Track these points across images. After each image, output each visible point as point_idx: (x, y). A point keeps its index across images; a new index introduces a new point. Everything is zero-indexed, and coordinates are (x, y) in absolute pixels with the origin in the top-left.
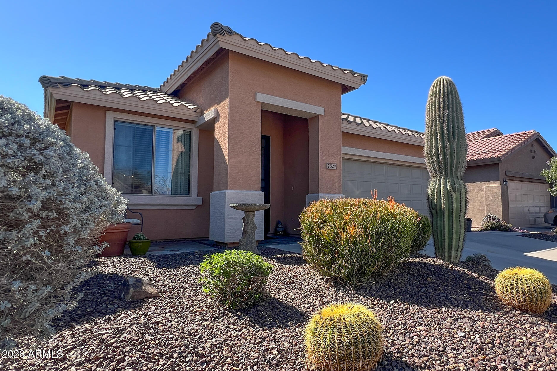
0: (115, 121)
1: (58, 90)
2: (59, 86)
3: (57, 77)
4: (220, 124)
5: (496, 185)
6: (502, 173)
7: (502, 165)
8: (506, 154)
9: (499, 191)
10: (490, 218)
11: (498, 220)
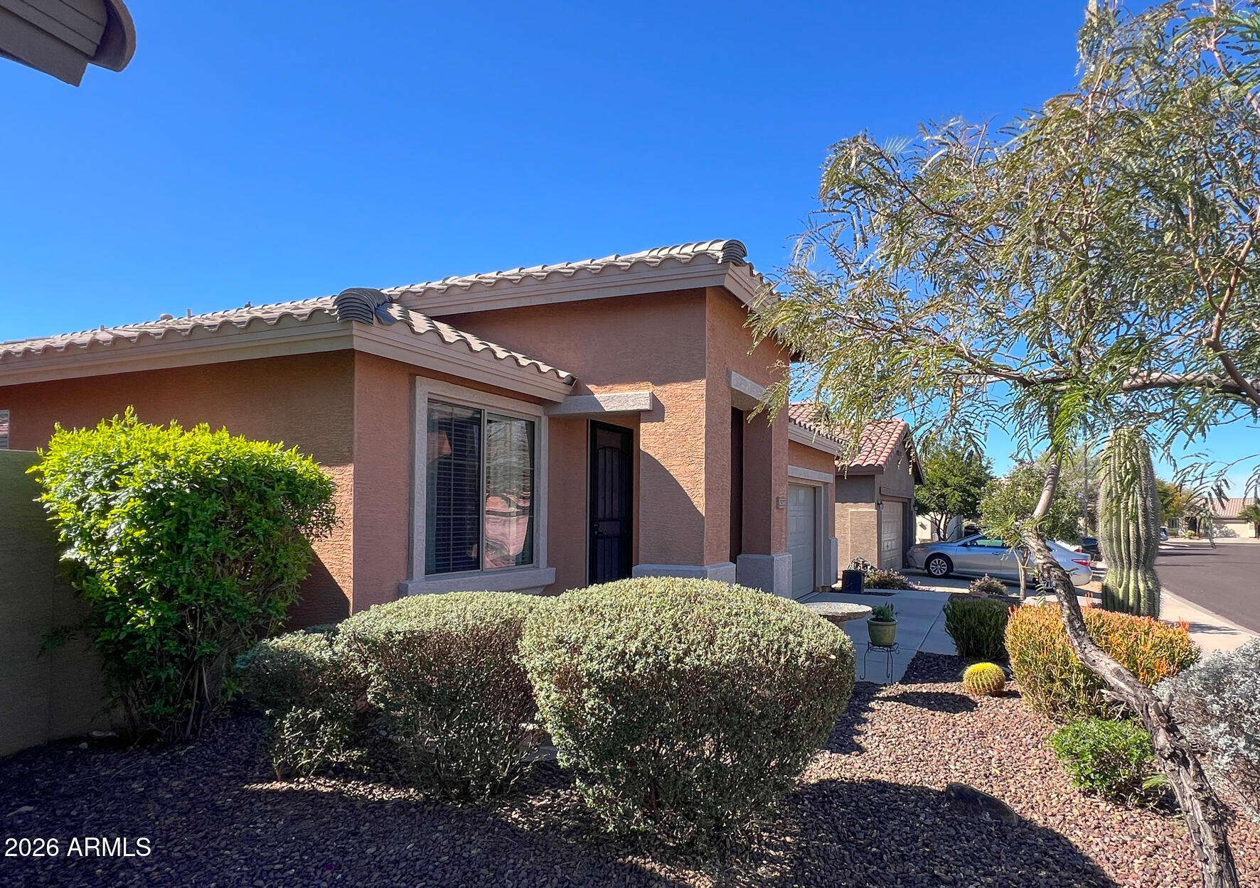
0: (432, 400)
2: (375, 320)
4: (668, 427)
5: (868, 509)
6: (877, 490)
7: (878, 478)
8: (887, 460)
9: (874, 520)
10: (858, 564)
11: (872, 567)
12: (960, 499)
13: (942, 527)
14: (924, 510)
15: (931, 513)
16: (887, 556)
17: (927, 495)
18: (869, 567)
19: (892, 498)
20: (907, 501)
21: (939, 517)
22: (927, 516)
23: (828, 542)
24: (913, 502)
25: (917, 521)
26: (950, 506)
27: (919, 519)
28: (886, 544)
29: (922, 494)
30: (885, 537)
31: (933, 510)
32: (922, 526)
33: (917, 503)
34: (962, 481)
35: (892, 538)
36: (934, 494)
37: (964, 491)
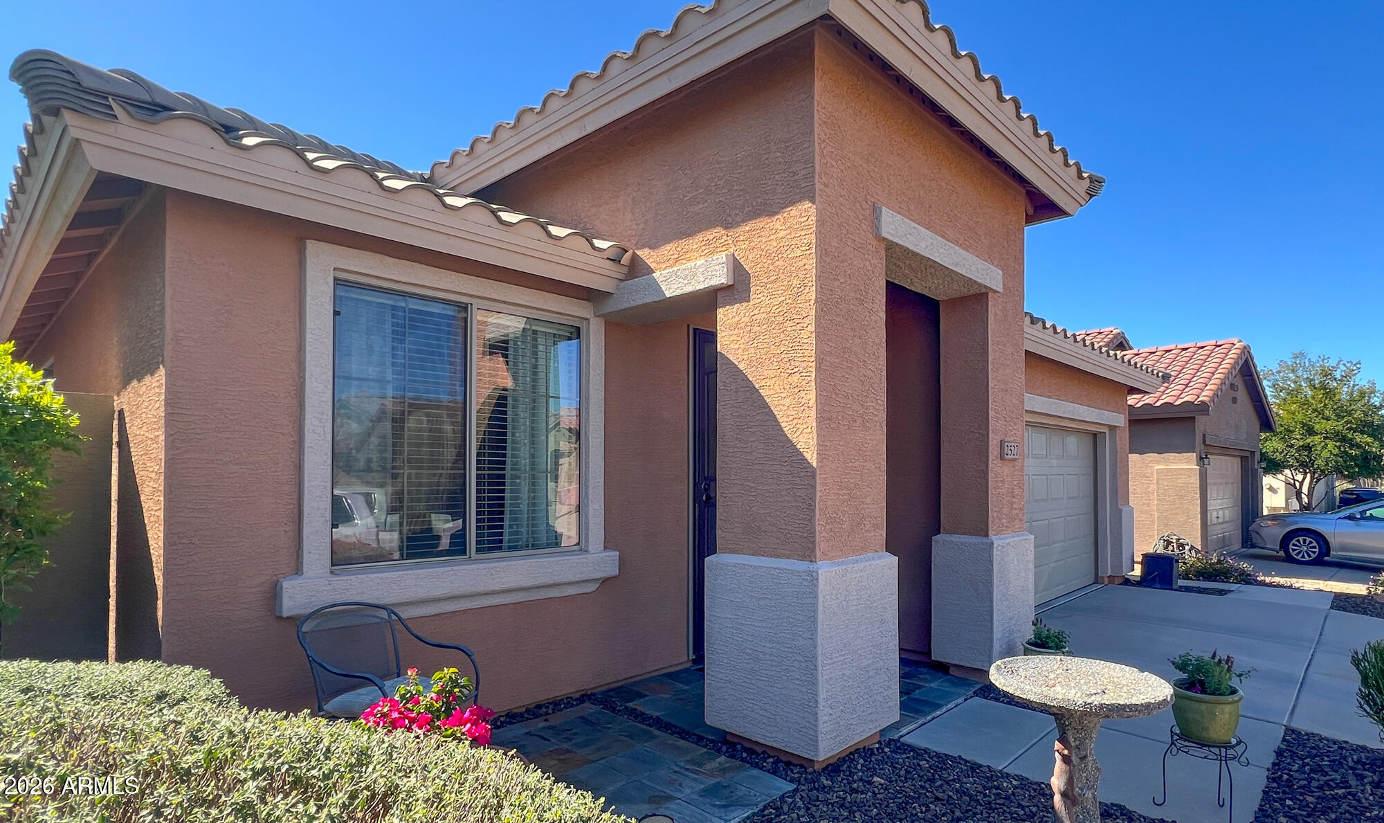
0: (337, 282)
1: (109, 128)
2: (118, 110)
3: (104, 68)
4: (756, 312)
5: (1184, 465)
6: (1199, 438)
7: (1201, 423)
8: (1216, 395)
9: (1195, 481)
10: (1169, 543)
11: (1192, 548)
12: (1336, 451)
13: (1305, 490)
14: (1274, 467)
15: (1287, 472)
16: (1216, 532)
17: (1280, 446)
18: (1187, 548)
19: (1225, 450)
20: (1248, 454)
21: (1300, 477)
22: (1280, 476)
23: (1117, 513)
24: (1257, 456)
25: (1264, 483)
26: (1319, 462)
27: (1267, 480)
28: (1215, 514)
29: (1273, 446)
30: (1213, 505)
31: (1290, 467)
32: (1271, 489)
33: (1264, 457)
34: (1339, 426)
35: (1224, 507)
36: (1292, 446)
37: (1344, 439)
